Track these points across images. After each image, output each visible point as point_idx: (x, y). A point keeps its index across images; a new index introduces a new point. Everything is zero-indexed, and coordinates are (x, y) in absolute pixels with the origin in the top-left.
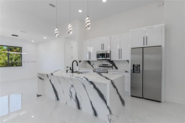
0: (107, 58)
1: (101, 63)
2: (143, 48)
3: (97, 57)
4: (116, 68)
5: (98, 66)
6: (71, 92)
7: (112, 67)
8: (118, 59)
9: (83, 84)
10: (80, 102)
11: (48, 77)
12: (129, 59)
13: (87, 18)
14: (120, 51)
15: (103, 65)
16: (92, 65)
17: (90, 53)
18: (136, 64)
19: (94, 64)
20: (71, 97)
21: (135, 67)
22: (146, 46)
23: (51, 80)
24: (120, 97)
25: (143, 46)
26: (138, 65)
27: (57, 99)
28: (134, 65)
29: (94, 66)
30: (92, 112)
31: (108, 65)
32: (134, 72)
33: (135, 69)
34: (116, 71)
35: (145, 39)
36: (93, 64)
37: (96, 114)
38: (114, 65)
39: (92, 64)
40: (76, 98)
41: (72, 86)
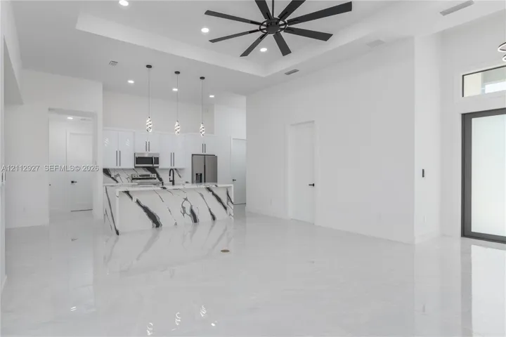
3: (137, 163)
5: (127, 179)
6: (184, 208)
7: (155, 178)
9: (200, 193)
10: (197, 214)
11: (131, 198)
14: (172, 156)
15: (141, 176)
16: (113, 178)
19: (118, 175)
20: (184, 212)
23: (140, 200)
27: (155, 225)
29: (118, 179)
30: (210, 217)
36: (116, 176)
37: (214, 218)
40: (192, 212)
41: (186, 199)
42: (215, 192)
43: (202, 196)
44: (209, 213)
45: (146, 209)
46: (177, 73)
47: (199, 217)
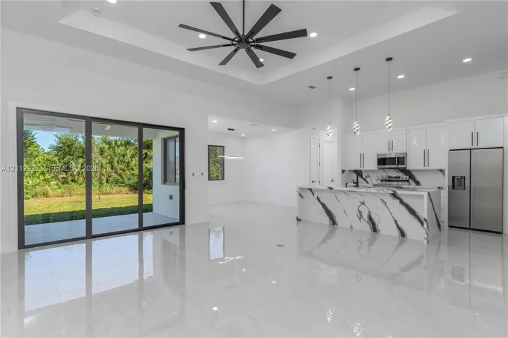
0: (400, 166)
1: (384, 174)
2: (471, 149)
3: (379, 164)
4: (418, 183)
6: (360, 212)
7: (408, 181)
8: (422, 168)
9: (381, 200)
10: (377, 223)
11: (313, 194)
12: (445, 166)
13: (388, 117)
14: (426, 154)
15: (389, 177)
16: (364, 179)
17: (362, 157)
18: (458, 174)
19: (369, 176)
20: (361, 217)
21: (456, 180)
22: (476, 147)
23: (319, 197)
24: (436, 215)
25: (470, 147)
26: (462, 177)
27: (332, 223)
28: (454, 178)
31: (399, 177)
32: (454, 188)
33: (457, 183)
34: (417, 187)
35: (475, 136)
36: (366, 176)
37: (402, 234)
38: (412, 177)
39: (364, 177)
40: (370, 218)
41: (363, 203)
42: (405, 200)
43: (384, 203)
44: (395, 226)
45: (324, 205)
46: (357, 69)
47: (379, 226)
